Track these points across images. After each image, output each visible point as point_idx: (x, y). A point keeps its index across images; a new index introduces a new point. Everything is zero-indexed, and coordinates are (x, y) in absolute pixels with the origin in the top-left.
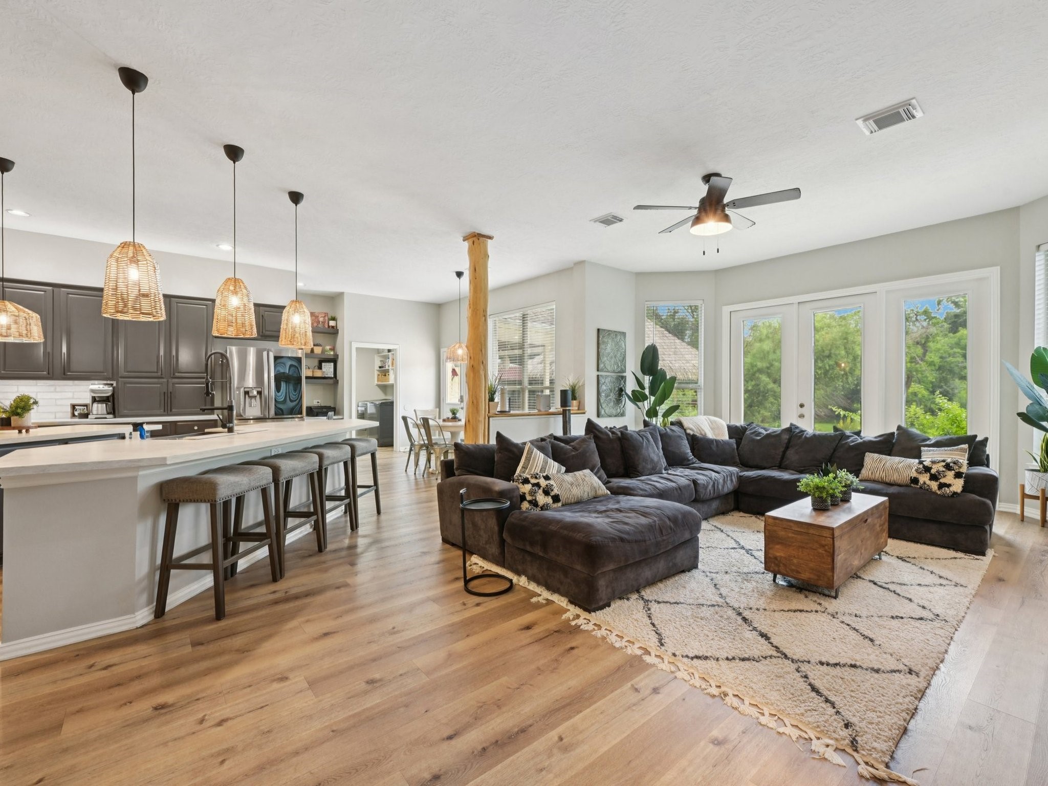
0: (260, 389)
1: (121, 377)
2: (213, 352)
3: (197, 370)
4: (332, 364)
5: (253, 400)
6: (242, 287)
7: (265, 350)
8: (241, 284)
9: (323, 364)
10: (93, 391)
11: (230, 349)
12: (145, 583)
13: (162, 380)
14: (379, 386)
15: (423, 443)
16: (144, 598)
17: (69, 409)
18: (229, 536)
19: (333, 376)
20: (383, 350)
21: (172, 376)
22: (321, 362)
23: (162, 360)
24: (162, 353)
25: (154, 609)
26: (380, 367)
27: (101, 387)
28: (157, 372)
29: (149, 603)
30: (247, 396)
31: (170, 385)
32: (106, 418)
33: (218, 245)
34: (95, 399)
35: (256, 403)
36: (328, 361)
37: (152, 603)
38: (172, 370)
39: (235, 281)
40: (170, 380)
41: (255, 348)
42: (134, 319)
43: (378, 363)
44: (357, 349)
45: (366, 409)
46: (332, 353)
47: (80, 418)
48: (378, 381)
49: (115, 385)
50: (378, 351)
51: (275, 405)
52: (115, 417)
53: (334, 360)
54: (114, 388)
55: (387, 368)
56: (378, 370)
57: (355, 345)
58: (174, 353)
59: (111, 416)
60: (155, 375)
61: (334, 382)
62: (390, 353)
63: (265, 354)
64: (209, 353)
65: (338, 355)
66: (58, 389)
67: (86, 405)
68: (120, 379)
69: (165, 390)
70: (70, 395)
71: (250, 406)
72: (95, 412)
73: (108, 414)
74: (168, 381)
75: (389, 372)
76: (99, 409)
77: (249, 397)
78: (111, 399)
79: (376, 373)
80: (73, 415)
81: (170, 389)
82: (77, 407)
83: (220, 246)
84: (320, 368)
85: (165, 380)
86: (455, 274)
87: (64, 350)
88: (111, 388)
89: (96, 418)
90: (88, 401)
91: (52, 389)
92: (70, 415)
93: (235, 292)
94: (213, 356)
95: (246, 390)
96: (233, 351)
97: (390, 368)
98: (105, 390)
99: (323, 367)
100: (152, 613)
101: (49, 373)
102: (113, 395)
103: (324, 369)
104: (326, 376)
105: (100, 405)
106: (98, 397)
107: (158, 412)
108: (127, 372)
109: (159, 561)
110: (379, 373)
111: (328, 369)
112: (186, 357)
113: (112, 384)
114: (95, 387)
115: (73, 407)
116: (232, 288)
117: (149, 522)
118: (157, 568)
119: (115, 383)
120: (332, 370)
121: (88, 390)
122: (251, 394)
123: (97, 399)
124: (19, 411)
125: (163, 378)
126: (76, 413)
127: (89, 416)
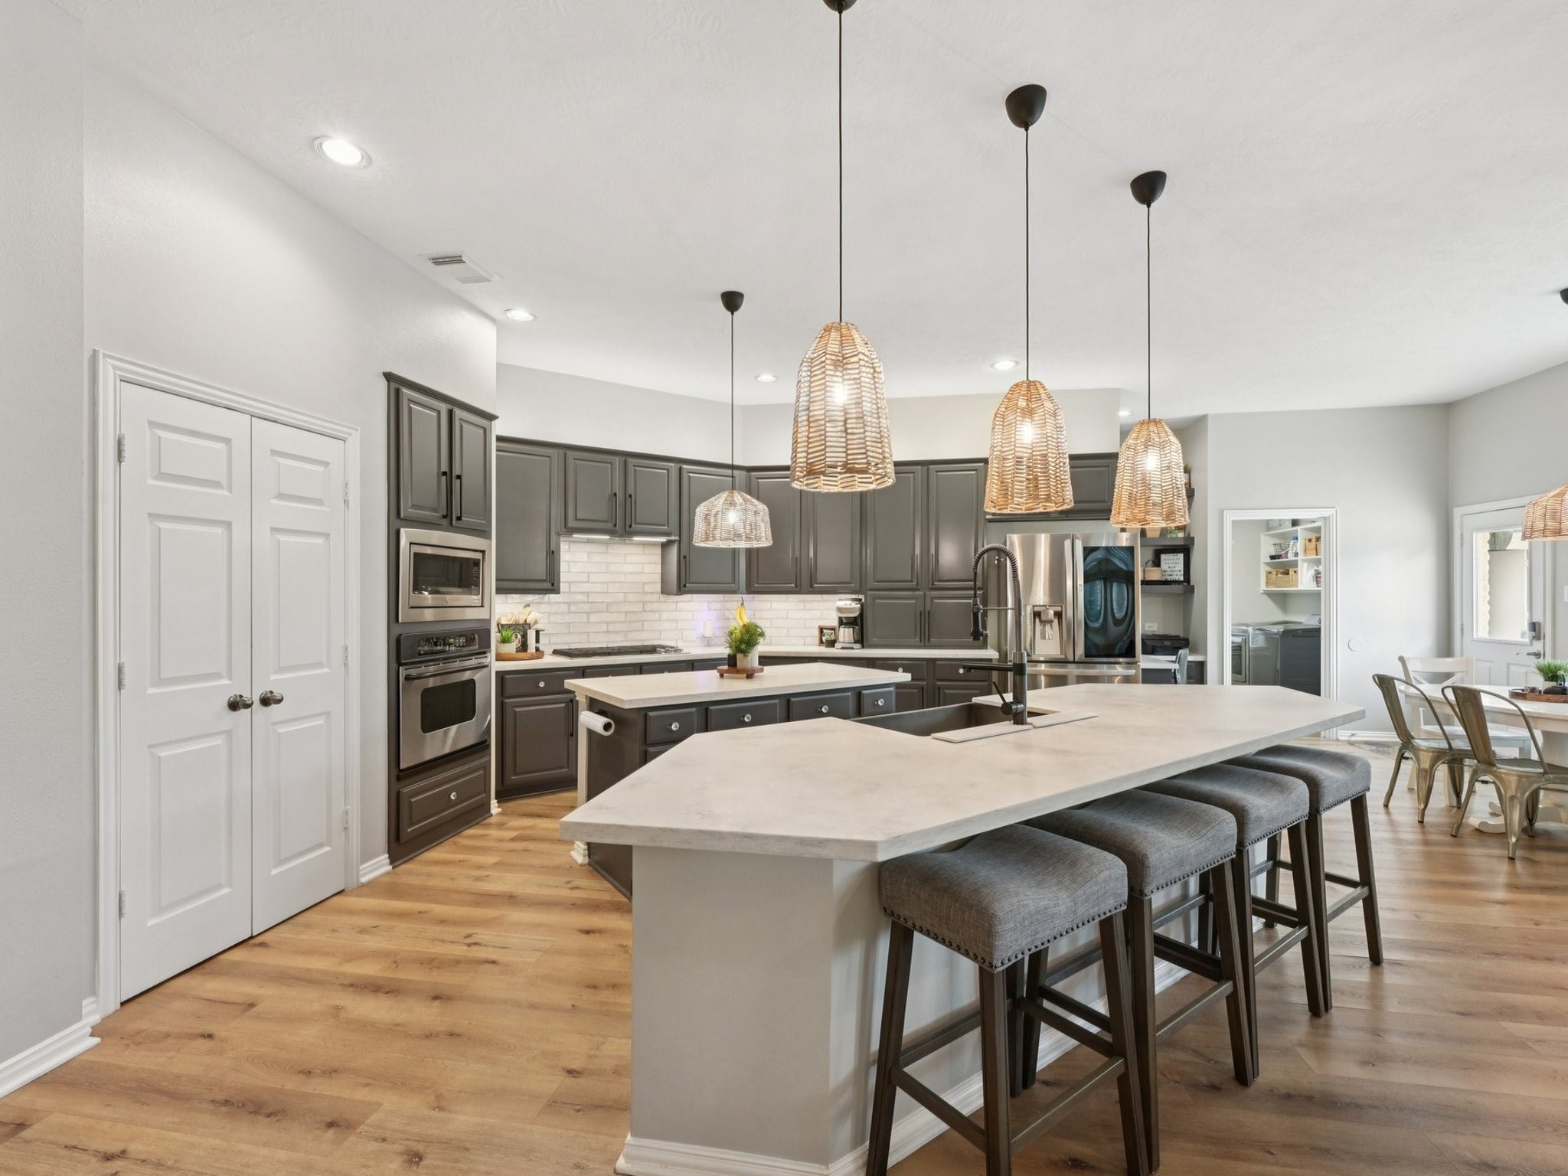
0: (1058, 609)
1: (871, 590)
2: (986, 547)
3: (964, 577)
4: (1181, 556)
5: (1048, 627)
6: (1044, 396)
7: (1067, 537)
8: (1041, 391)
9: (1163, 557)
10: (840, 610)
11: (1010, 539)
12: (848, 1095)
13: (916, 593)
14: (1270, 595)
15: (1445, 745)
16: (846, 1131)
17: (817, 633)
18: (1018, 996)
19: (1182, 579)
20: (1281, 522)
21: (930, 586)
22: (1158, 553)
23: (918, 561)
24: (918, 552)
25: (865, 1158)
26: (1272, 557)
27: (847, 603)
28: (911, 581)
29: (856, 1143)
30: (1037, 620)
31: (928, 601)
32: (853, 648)
33: (992, 366)
34: (842, 621)
35: (1052, 632)
36: (1173, 550)
37: (863, 1142)
38: (930, 578)
39: (1029, 385)
40: (928, 593)
41: (1048, 535)
42: (846, 490)
43: (1267, 548)
44: (1234, 522)
45: (1246, 641)
46: (1181, 535)
47: (827, 646)
48: (1267, 583)
49: (863, 600)
50: (1268, 526)
51: (1086, 636)
52: (863, 647)
53: (1185, 549)
54: (862, 605)
55: (1291, 557)
56: (1267, 564)
57: (1230, 517)
58: (933, 551)
59: (859, 646)
60: (909, 585)
61: (1185, 589)
62: (1298, 528)
63: (1068, 543)
64: (980, 550)
65: (1193, 539)
66: (808, 606)
67: (833, 629)
68: (869, 593)
69: (922, 610)
70: (818, 614)
71: (1043, 637)
72: (841, 639)
73: (856, 642)
74: (925, 594)
75: (1297, 566)
76: (846, 634)
77: (1041, 621)
78: (859, 621)
79: (1264, 569)
80: (821, 642)
81: (928, 608)
82: (825, 631)
83: (997, 366)
84: (1157, 563)
85: (921, 593)
86: (1559, 296)
87: (812, 554)
88: (859, 606)
89: (842, 648)
90: (835, 623)
91: (801, 605)
92: (817, 641)
93: (1029, 413)
94: (985, 556)
95: (1036, 609)
96: (1015, 542)
97: (1300, 557)
98: (852, 609)
99: (1162, 563)
100: (863, 1166)
101: (796, 586)
102: (861, 615)
103: (1164, 565)
104: (1169, 578)
105: (846, 629)
106: (846, 618)
107: (912, 641)
108: (878, 582)
109: (875, 1045)
110: (1269, 569)
111: (1173, 565)
112: (950, 555)
113: (861, 600)
114: (841, 604)
115: (821, 630)
116: (1022, 403)
117: (857, 954)
118: (871, 1059)
119: (862, 597)
120: (1180, 567)
121: (835, 608)
122: (1043, 618)
123: (844, 621)
124: (743, 646)
125: (918, 590)
126: (824, 639)
127: (836, 644)
